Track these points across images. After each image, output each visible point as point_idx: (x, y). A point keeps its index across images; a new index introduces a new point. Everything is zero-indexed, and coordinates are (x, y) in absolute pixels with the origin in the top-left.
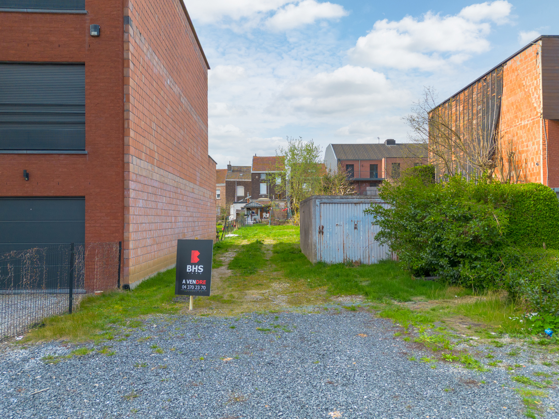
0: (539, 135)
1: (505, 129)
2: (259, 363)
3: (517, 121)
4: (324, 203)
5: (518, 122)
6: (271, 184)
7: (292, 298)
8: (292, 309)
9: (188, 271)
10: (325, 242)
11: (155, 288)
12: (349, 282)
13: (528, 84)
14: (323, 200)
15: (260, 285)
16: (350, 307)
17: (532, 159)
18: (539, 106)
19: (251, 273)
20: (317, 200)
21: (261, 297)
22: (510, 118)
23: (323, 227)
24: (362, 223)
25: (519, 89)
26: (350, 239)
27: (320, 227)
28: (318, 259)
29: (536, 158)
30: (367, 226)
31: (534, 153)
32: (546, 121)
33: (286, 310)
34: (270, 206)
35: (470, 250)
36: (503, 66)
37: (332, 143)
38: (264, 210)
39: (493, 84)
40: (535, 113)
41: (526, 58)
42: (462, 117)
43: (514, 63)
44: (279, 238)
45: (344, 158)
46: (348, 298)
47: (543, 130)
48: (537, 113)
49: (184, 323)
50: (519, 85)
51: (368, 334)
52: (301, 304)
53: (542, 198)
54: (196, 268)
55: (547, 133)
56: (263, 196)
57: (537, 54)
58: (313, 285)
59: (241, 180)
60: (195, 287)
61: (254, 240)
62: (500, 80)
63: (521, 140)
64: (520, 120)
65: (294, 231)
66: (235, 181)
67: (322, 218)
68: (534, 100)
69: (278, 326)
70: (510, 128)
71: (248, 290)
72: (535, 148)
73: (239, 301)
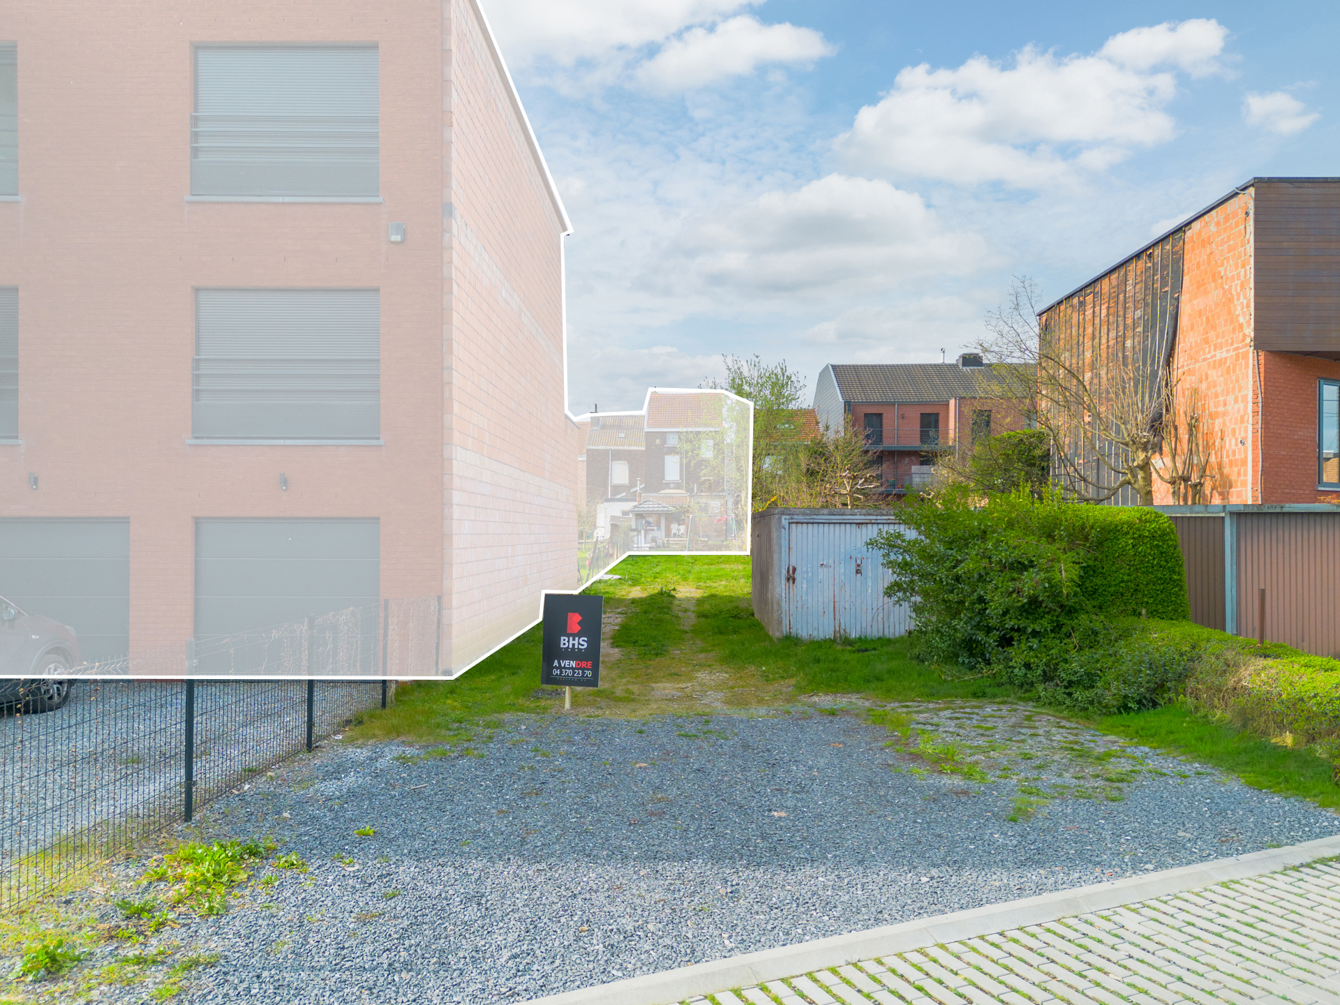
0: (1247, 383)
1: (1185, 364)
2: (684, 770)
3: (1207, 350)
4: (797, 523)
5: (1209, 353)
6: (690, 462)
7: (733, 696)
8: (732, 711)
9: (562, 646)
10: (799, 598)
11: (493, 677)
12: (835, 671)
13: (1230, 275)
14: (795, 517)
15: (676, 675)
16: (827, 710)
17: (1234, 430)
18: (1248, 322)
19: (657, 655)
20: (783, 517)
21: (679, 694)
22: (1196, 342)
23: (794, 569)
24: (871, 562)
25: (1213, 284)
26: (848, 593)
27: (788, 568)
28: (784, 631)
29: (1240, 428)
31: (1236, 418)
32: (1260, 354)
33: (721, 712)
34: (687, 510)
35: (1028, 619)
36: (1185, 232)
37: (834, 363)
38: (673, 517)
39: (1164, 267)
40: (1241, 337)
41: (1227, 219)
42: (1106, 331)
43: (1204, 226)
44: (709, 583)
45: (859, 397)
46: (829, 698)
47: (1254, 373)
48: (1245, 336)
49: (564, 725)
50: (1214, 275)
51: (845, 744)
52: (746, 705)
53: (1147, 534)
54: (576, 642)
55: (1262, 379)
56: (672, 486)
57: (1247, 214)
58: (771, 676)
59: (621, 448)
60: (574, 673)
61: (654, 589)
62: (1178, 262)
63: (1213, 391)
64: (1212, 348)
65: (740, 567)
66: (608, 450)
67: (793, 551)
68: (1239, 308)
69: (710, 731)
70: (1195, 362)
71: (656, 683)
72: (1239, 411)
73: (642, 698)
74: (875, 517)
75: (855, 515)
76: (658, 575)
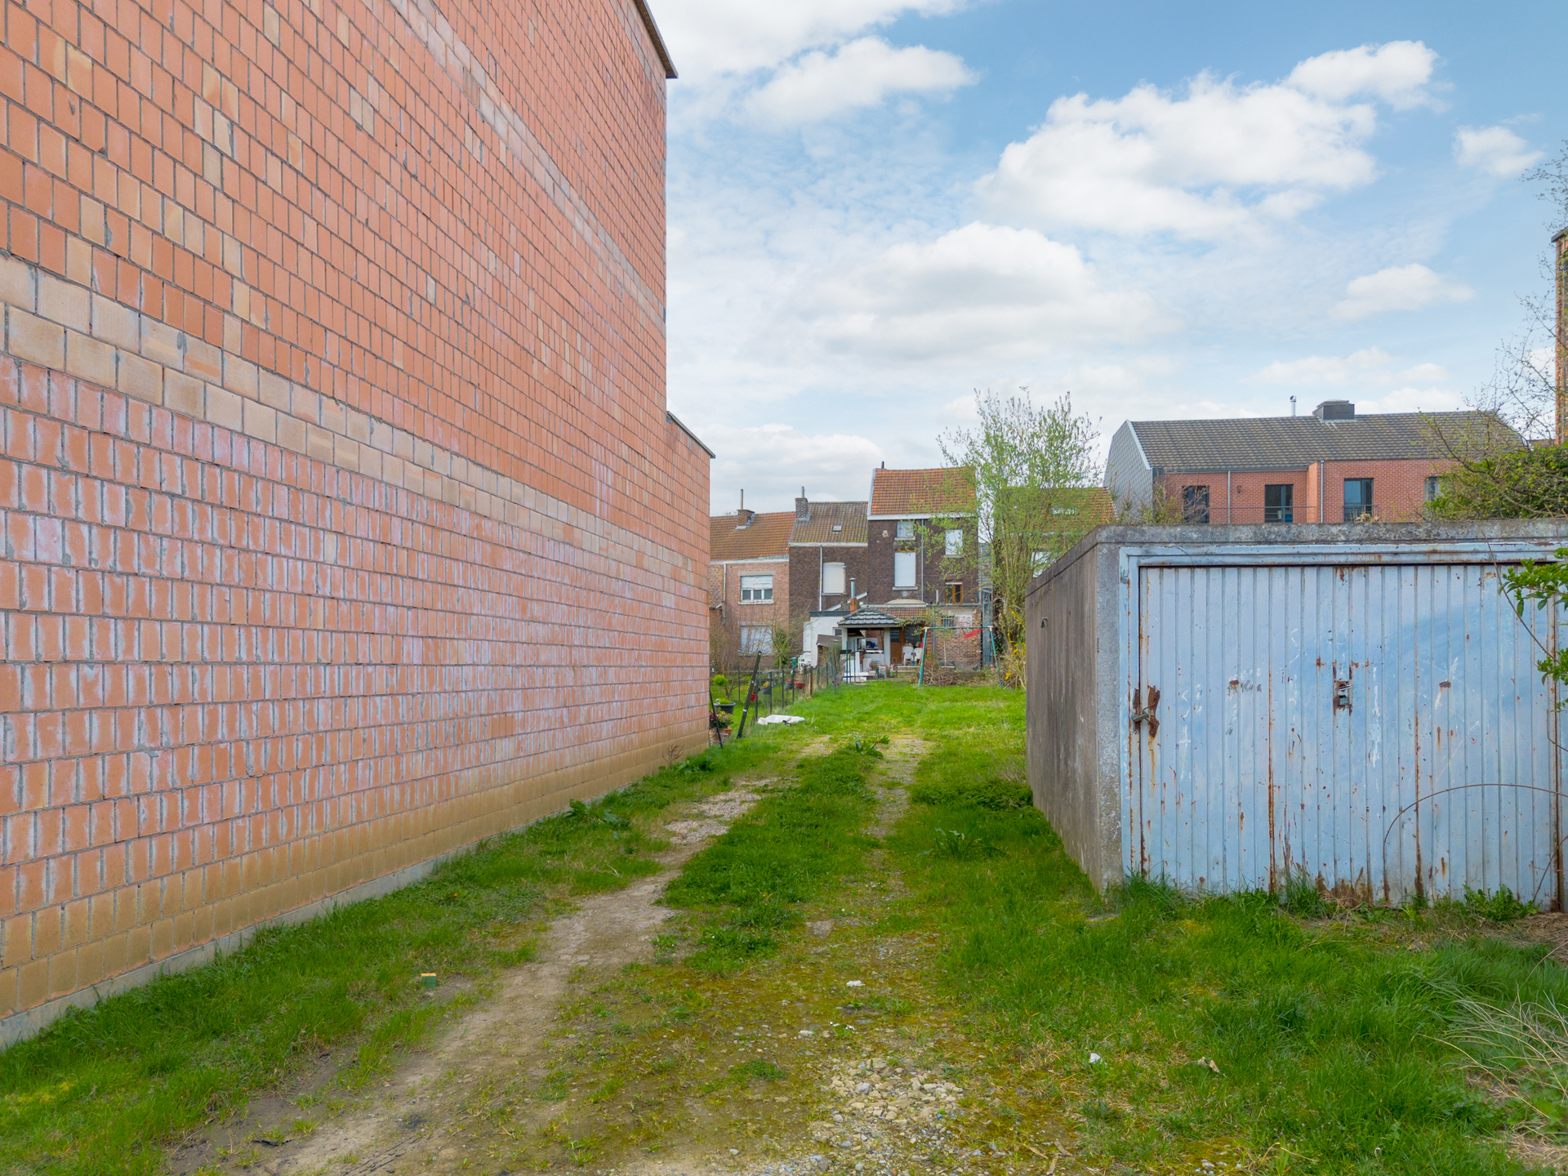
4: (1162, 567)
10: (1168, 777)
14: (1158, 549)
20: (1123, 551)
23: (1155, 697)
24: (1381, 673)
26: (1310, 764)
27: (1138, 693)
28: (1126, 863)
30: (1408, 694)
34: (922, 625)
37: (1135, 420)
38: (903, 635)
44: (948, 731)
45: (1174, 463)
56: (905, 594)
59: (835, 544)
61: (851, 740)
65: (1002, 705)
66: (817, 549)
67: (1152, 647)
74: (1392, 548)
75: (1333, 541)
76: (866, 717)
